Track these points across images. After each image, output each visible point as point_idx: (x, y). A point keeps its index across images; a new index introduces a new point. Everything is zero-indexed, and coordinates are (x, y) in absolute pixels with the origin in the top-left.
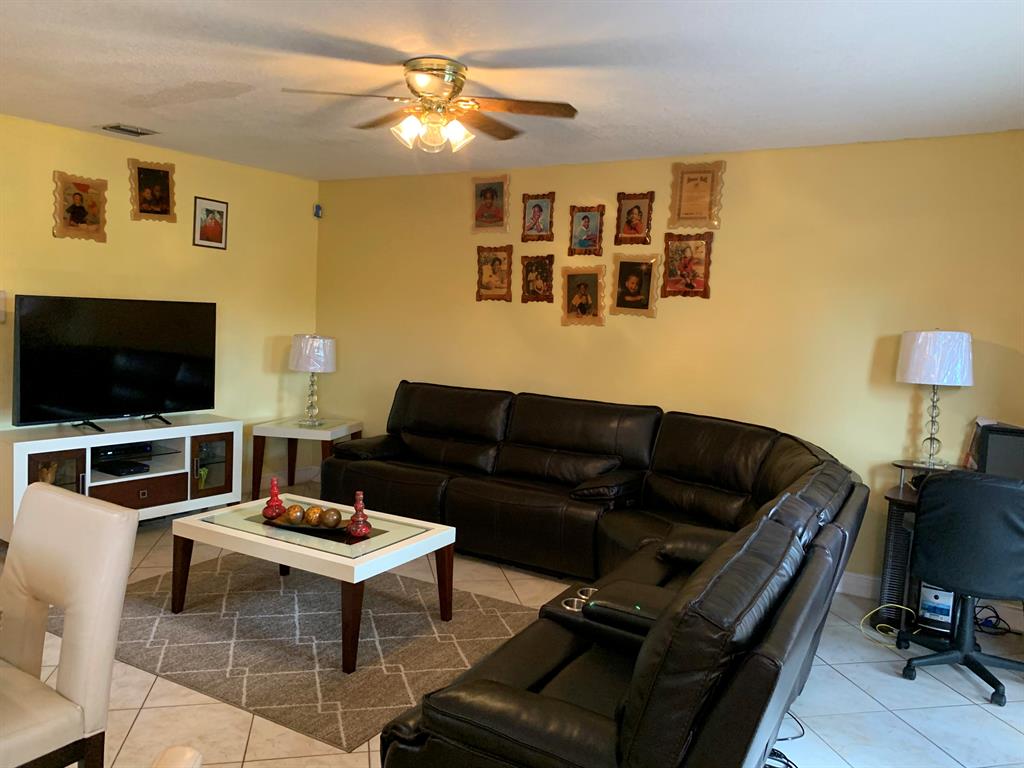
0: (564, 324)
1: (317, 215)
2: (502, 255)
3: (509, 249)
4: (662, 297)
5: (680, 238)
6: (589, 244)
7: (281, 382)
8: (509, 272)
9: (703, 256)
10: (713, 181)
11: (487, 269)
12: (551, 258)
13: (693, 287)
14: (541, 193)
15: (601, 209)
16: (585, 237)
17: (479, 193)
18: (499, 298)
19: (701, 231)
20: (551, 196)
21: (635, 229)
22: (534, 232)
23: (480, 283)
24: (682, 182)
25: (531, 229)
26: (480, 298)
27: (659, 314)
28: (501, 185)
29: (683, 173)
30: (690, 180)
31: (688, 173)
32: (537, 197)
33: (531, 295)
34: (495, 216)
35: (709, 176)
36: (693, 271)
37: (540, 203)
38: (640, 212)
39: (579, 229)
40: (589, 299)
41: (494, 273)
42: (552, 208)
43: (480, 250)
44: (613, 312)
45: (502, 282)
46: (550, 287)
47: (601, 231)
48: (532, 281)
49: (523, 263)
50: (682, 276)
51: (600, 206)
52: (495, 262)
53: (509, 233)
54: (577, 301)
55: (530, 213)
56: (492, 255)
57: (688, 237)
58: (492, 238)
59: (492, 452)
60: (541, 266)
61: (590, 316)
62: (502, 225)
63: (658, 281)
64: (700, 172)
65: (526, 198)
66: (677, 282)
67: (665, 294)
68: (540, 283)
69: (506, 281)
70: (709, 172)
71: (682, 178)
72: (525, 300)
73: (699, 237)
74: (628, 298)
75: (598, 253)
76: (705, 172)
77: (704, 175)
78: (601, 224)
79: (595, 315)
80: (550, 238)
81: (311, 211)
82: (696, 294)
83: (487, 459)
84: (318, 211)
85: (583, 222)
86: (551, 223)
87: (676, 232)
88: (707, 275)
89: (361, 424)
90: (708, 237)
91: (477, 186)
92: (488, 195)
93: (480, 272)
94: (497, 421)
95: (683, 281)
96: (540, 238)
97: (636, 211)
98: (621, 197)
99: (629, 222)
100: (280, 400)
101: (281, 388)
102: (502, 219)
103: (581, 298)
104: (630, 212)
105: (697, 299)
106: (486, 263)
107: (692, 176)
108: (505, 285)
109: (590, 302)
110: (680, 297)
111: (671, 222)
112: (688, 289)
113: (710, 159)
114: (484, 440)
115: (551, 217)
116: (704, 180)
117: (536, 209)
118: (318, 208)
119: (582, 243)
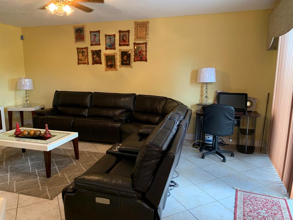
0: (106, 71)
1: (22, 39)
2: (85, 50)
3: (87, 48)
4: (134, 62)
5: (138, 44)
6: (112, 46)
7: (15, 93)
8: (88, 55)
9: (145, 49)
10: (146, 27)
11: (80, 55)
12: (100, 51)
13: (142, 59)
14: (95, 31)
15: (114, 36)
16: (110, 44)
17: (76, 31)
18: (85, 64)
19: (144, 42)
20: (99, 32)
21: (125, 42)
22: (94, 43)
23: (78, 59)
24: (137, 27)
25: (93, 42)
26: (79, 64)
27: (133, 67)
28: (83, 28)
29: (137, 25)
30: (139, 27)
31: (139, 24)
32: (94, 32)
33: (95, 62)
34: (81, 38)
35: (145, 25)
36: (142, 54)
37: (95, 34)
38: (126, 36)
39: (108, 42)
40: (113, 63)
41: (83, 56)
42: (99, 35)
43: (78, 49)
44: (120, 67)
45: (85, 58)
46: (101, 60)
47: (115, 42)
48: (95, 58)
49: (91, 52)
50: (139, 55)
51: (114, 34)
52: (83, 52)
53: (87, 43)
54: (109, 63)
55: (93, 37)
56: (81, 50)
57: (140, 44)
58: (81, 45)
59: (87, 110)
60: (97, 53)
61: (113, 68)
62: (84, 41)
63: (132, 57)
64: (142, 24)
65: (91, 32)
66: (138, 57)
67: (135, 61)
68: (97, 58)
69: (87, 58)
70: (145, 24)
71: (137, 26)
72: (93, 64)
73: (143, 44)
74: (124, 62)
75: (115, 49)
76: (144, 24)
77: (144, 25)
78: (115, 40)
79: (115, 68)
80: (99, 44)
81: (20, 38)
82: (143, 60)
83: (86, 112)
84: (22, 38)
85: (109, 40)
86: (99, 40)
87: (137, 42)
88: (146, 55)
89: (44, 105)
90: (146, 44)
91: (75, 29)
92: (79, 31)
93: (78, 56)
94: (88, 101)
95: (140, 57)
96: (96, 45)
97: (125, 36)
98: (120, 32)
99: (123, 39)
100: (16, 99)
101: (16, 96)
102: (84, 39)
103: (110, 63)
104: (123, 36)
105: (144, 62)
106: (80, 53)
107: (140, 25)
108: (87, 59)
109: (113, 64)
110: (139, 62)
111: (135, 39)
112: (141, 59)
113: (145, 20)
114: (85, 107)
115: (99, 38)
116: (144, 27)
117: (95, 36)
118: (22, 37)
119: (109, 46)
